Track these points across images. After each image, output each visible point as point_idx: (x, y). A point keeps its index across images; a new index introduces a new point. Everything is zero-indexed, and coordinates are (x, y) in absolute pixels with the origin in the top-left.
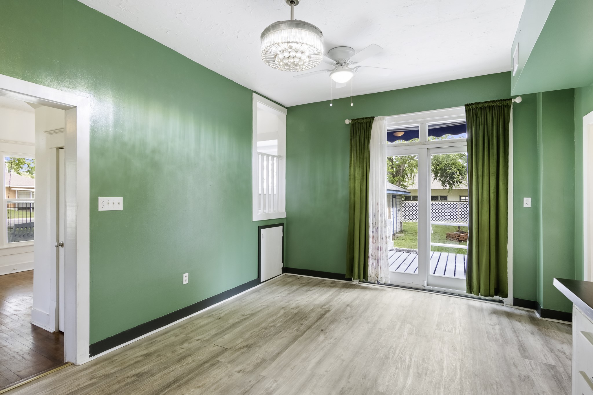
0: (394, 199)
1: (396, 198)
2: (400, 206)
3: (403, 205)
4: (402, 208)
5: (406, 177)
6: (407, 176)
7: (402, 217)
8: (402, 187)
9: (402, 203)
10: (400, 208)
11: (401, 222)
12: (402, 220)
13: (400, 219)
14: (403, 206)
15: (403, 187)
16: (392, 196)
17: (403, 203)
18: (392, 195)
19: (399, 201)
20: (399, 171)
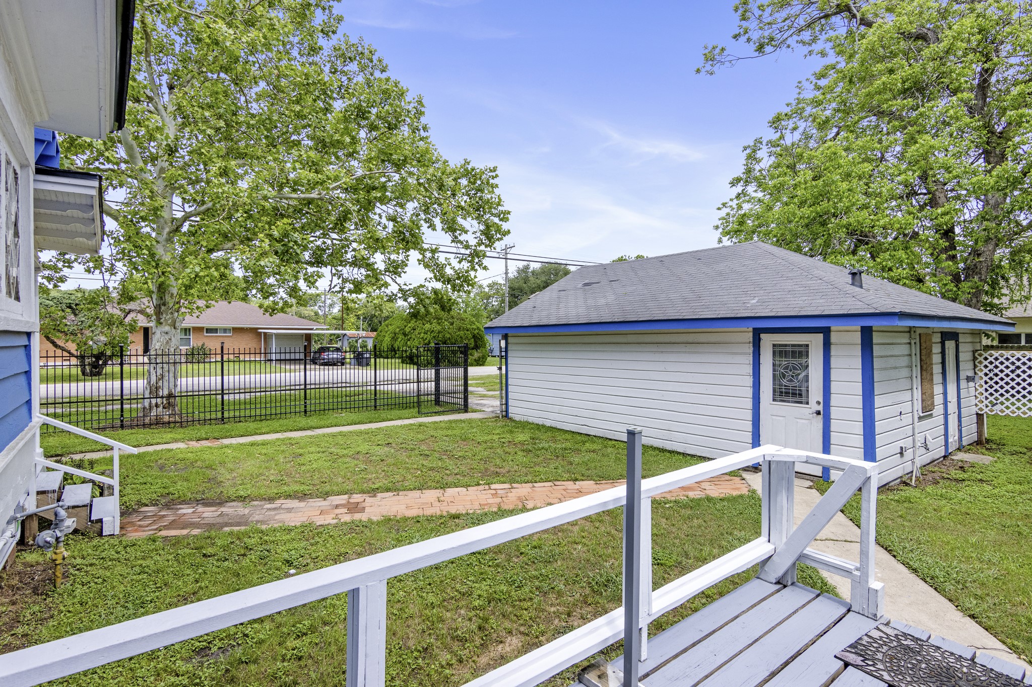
0: (950, 345)
1: (957, 341)
2: (975, 366)
3: (986, 363)
4: (981, 370)
5: (1002, 283)
6: (1007, 281)
7: (982, 398)
8: (986, 310)
9: (980, 355)
10: (975, 373)
11: (977, 414)
12: (981, 409)
13: (976, 405)
14: (986, 367)
15: (990, 310)
16: (939, 335)
17: (986, 355)
18: (941, 333)
19: (971, 349)
20: (975, 265)
